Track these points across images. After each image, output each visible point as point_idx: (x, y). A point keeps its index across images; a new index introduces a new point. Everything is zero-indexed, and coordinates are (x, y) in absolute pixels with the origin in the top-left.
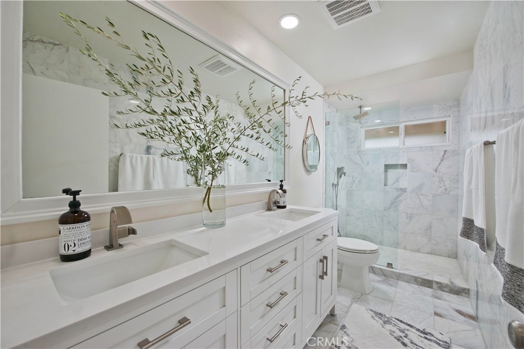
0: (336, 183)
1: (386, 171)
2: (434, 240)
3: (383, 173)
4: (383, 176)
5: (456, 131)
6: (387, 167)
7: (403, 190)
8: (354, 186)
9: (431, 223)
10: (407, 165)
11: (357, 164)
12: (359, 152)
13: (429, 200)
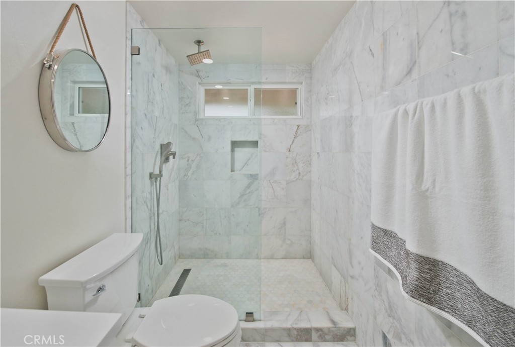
0: (157, 172)
1: (233, 151)
2: (289, 239)
3: (230, 153)
4: (229, 157)
5: (308, 102)
6: (235, 144)
7: (254, 177)
8: (190, 174)
9: (285, 219)
10: (257, 142)
11: (194, 139)
12: (198, 121)
13: (283, 189)
